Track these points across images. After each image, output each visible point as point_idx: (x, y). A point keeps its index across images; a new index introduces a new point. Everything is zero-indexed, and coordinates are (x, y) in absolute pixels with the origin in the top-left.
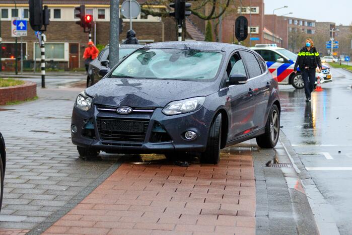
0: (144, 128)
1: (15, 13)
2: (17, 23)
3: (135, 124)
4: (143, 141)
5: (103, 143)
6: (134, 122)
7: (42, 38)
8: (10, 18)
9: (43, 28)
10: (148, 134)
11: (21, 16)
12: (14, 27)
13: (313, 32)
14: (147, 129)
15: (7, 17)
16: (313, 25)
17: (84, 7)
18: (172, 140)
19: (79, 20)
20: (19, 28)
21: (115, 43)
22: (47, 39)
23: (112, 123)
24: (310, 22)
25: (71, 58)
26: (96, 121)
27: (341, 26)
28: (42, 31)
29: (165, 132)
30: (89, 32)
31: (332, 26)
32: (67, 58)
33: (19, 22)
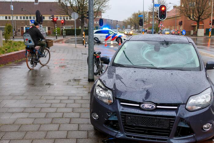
0: (170, 125)
1: (30, 18)
2: (31, 21)
3: (161, 120)
4: (168, 136)
5: (127, 136)
6: (160, 119)
7: (41, 26)
8: (29, 19)
9: (41, 23)
10: (173, 130)
11: (32, 19)
12: (30, 22)
13: (112, 23)
14: (172, 125)
15: (28, 19)
16: (112, 21)
17: (54, 16)
18: (194, 133)
19: (52, 20)
20: (32, 23)
21: (92, 33)
22: (43, 26)
23: (137, 118)
24: (111, 20)
25: (48, 32)
26: (120, 116)
27: (119, 21)
28: (41, 24)
29: (189, 127)
30: (56, 24)
31: (117, 21)
32: (47, 31)
33: (32, 21)
